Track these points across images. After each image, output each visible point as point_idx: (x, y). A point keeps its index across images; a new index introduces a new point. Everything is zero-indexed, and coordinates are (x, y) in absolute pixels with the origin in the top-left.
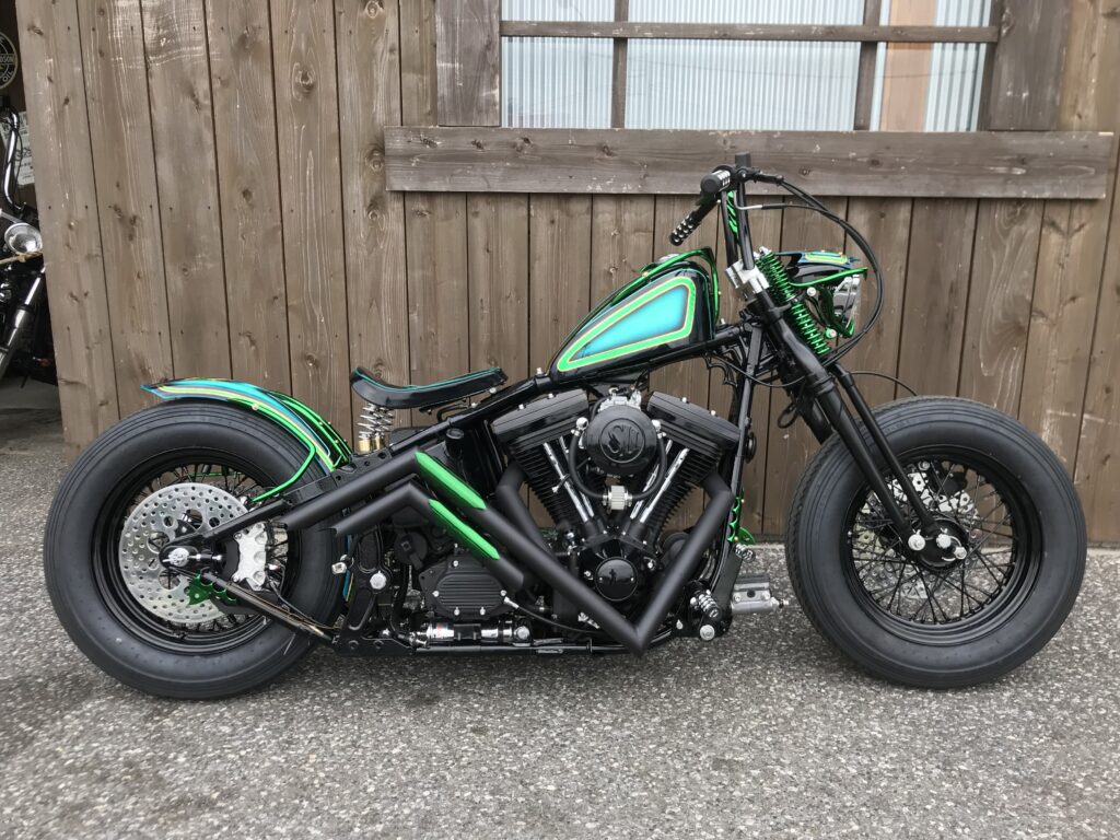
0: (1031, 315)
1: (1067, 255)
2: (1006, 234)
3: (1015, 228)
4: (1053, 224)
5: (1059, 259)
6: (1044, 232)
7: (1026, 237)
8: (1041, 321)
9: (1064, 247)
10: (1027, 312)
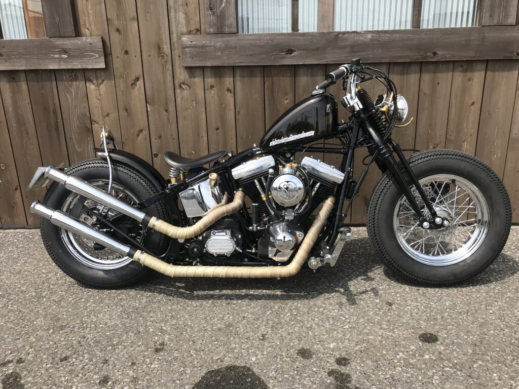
0: (91, 124)
1: (100, 95)
2: (71, 86)
3: (74, 83)
4: (90, 81)
5: (97, 97)
6: (87, 84)
7: (80, 87)
8: (97, 125)
9: (98, 92)
10: (89, 121)
